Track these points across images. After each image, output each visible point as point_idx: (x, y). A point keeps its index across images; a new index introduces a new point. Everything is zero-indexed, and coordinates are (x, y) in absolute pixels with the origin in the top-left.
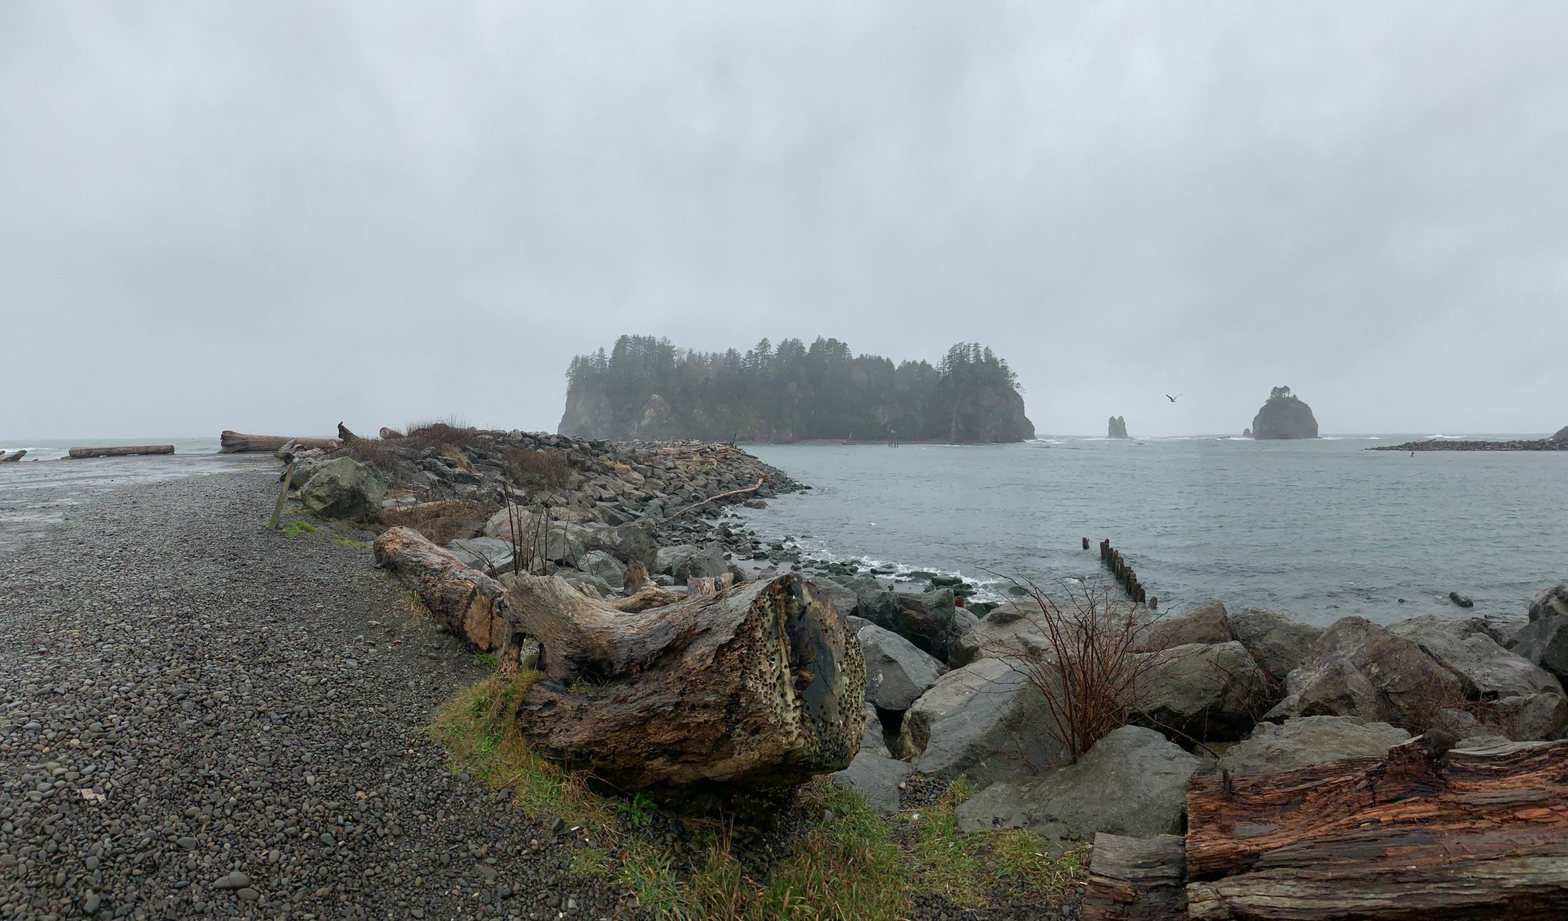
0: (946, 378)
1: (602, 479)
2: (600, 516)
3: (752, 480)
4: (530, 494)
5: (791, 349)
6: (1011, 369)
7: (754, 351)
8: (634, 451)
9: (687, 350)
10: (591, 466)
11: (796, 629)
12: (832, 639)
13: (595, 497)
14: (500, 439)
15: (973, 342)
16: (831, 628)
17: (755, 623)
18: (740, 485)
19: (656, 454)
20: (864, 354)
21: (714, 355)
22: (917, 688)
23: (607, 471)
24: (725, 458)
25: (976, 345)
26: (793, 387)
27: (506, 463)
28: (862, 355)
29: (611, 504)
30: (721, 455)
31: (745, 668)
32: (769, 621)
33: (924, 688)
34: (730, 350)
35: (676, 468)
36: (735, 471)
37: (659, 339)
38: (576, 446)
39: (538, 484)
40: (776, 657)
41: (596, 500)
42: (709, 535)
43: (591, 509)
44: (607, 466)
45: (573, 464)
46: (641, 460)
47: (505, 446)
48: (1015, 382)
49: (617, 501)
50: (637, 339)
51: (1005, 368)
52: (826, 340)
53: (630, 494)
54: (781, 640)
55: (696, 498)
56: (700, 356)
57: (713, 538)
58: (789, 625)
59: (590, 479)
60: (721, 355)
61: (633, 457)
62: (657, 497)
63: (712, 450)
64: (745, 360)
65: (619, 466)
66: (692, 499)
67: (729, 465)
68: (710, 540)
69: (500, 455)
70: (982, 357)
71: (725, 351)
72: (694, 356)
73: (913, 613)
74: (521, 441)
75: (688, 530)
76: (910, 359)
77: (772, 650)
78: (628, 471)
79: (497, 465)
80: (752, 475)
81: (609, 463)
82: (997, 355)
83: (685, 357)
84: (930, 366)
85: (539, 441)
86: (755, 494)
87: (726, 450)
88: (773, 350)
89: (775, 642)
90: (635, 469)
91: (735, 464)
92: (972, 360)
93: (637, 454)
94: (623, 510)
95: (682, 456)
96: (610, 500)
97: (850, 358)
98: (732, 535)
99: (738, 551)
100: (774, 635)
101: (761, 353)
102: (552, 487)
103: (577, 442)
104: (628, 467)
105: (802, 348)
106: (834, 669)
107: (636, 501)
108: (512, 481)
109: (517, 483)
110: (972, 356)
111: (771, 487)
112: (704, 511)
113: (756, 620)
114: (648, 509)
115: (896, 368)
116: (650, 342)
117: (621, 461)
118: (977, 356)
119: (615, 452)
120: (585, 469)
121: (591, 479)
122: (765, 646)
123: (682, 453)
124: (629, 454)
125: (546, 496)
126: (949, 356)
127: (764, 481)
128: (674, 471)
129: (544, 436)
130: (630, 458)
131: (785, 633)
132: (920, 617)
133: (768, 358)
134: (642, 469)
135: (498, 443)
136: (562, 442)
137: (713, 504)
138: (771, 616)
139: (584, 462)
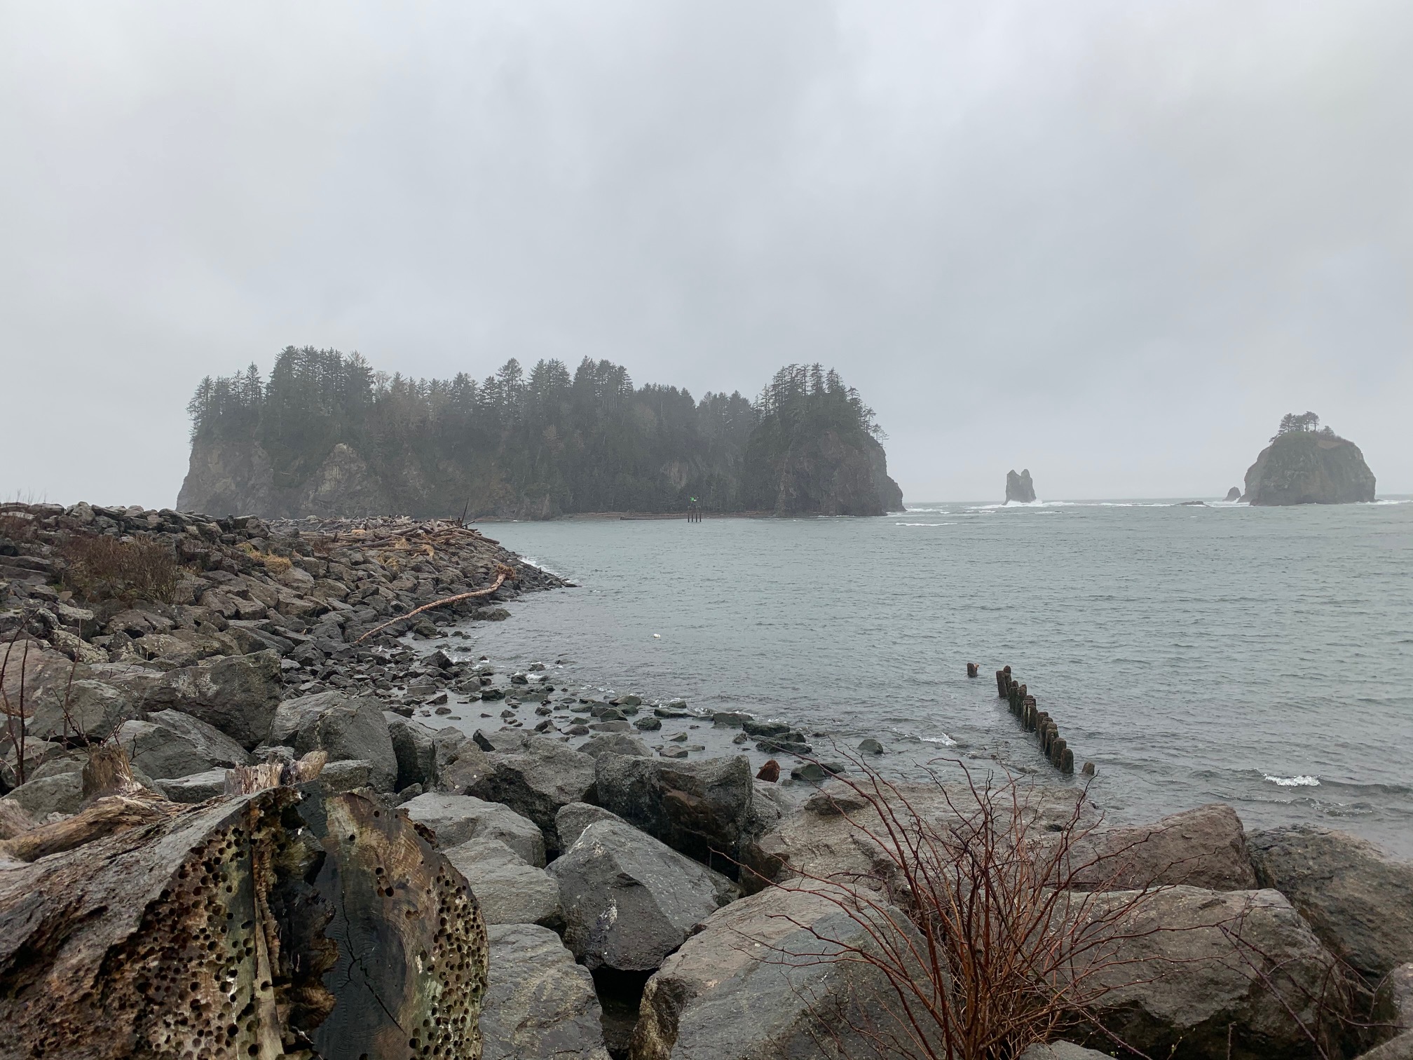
0: (769, 419)
1: (239, 583)
2: (234, 644)
3: (488, 577)
4: (106, 616)
5: (549, 373)
6: (866, 402)
7: (497, 379)
8: (296, 534)
9: (392, 374)
10: (220, 562)
11: (297, 901)
12: (405, 908)
13: (227, 613)
14: (51, 520)
15: (812, 363)
16: (403, 886)
17: (194, 898)
18: (469, 585)
19: (335, 540)
20: (651, 384)
21: (435, 383)
22: (675, 930)
23: (249, 567)
24: (447, 543)
25: (816, 367)
26: (551, 432)
27: (60, 563)
28: (647, 385)
29: (256, 622)
30: (441, 540)
31: (150, 1001)
32: (229, 889)
33: (688, 929)
34: (460, 376)
35: (365, 562)
36: (462, 564)
37: (346, 356)
38: (193, 529)
39: (122, 598)
40: (244, 966)
41: (230, 617)
42: (416, 666)
43: (218, 634)
44: (249, 560)
45: (187, 559)
46: (309, 548)
47: (60, 533)
48: (872, 423)
49: (266, 617)
50: (311, 354)
51: (855, 402)
52: (597, 362)
53: (287, 605)
54: (258, 927)
55: (398, 609)
56: (412, 385)
57: (420, 671)
58: (281, 895)
59: (216, 583)
60: (445, 384)
61: (295, 545)
62: (335, 609)
63: (427, 532)
64: (483, 391)
65: (272, 559)
66: (391, 610)
67: (454, 554)
68: (416, 675)
69: (46, 549)
70: (825, 386)
71: (451, 378)
72: (403, 384)
73: (681, 795)
74: (92, 523)
75: (381, 661)
76: (716, 392)
77: (233, 952)
78: (287, 567)
79: (39, 567)
80: (488, 569)
81: (254, 555)
82: (846, 383)
83: (388, 386)
84: (745, 401)
85: (124, 521)
86: (494, 597)
87: (451, 532)
88: (526, 377)
89: (242, 934)
90: (297, 564)
91: (463, 554)
92: (809, 390)
93: (301, 540)
94: (275, 633)
95: (380, 542)
96: (253, 616)
97: (630, 390)
98: (451, 665)
99: (460, 690)
100: (240, 918)
101: (508, 381)
102: (146, 601)
103: (195, 522)
104: (286, 560)
105: (564, 374)
106: (404, 968)
107: (299, 616)
108: (70, 593)
109: (79, 598)
110: (809, 384)
111: (517, 587)
112: (410, 628)
113: (197, 891)
114: (319, 629)
115: (697, 404)
116: (331, 360)
117: (275, 552)
118: (817, 385)
119: (266, 538)
120: (206, 565)
121: (221, 583)
122: (212, 946)
123: (377, 537)
124: (289, 540)
125: (136, 618)
126: (774, 386)
127: (506, 579)
128: (363, 566)
129: (137, 513)
130: (290, 545)
131: (268, 913)
132: (693, 803)
133: (519, 389)
134: (310, 563)
135: (45, 527)
136: (169, 522)
137: (425, 618)
138: (236, 878)
139: (207, 555)
